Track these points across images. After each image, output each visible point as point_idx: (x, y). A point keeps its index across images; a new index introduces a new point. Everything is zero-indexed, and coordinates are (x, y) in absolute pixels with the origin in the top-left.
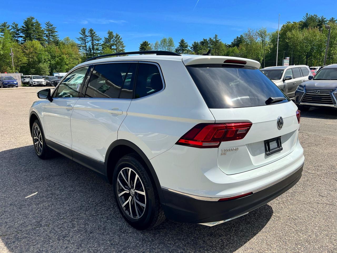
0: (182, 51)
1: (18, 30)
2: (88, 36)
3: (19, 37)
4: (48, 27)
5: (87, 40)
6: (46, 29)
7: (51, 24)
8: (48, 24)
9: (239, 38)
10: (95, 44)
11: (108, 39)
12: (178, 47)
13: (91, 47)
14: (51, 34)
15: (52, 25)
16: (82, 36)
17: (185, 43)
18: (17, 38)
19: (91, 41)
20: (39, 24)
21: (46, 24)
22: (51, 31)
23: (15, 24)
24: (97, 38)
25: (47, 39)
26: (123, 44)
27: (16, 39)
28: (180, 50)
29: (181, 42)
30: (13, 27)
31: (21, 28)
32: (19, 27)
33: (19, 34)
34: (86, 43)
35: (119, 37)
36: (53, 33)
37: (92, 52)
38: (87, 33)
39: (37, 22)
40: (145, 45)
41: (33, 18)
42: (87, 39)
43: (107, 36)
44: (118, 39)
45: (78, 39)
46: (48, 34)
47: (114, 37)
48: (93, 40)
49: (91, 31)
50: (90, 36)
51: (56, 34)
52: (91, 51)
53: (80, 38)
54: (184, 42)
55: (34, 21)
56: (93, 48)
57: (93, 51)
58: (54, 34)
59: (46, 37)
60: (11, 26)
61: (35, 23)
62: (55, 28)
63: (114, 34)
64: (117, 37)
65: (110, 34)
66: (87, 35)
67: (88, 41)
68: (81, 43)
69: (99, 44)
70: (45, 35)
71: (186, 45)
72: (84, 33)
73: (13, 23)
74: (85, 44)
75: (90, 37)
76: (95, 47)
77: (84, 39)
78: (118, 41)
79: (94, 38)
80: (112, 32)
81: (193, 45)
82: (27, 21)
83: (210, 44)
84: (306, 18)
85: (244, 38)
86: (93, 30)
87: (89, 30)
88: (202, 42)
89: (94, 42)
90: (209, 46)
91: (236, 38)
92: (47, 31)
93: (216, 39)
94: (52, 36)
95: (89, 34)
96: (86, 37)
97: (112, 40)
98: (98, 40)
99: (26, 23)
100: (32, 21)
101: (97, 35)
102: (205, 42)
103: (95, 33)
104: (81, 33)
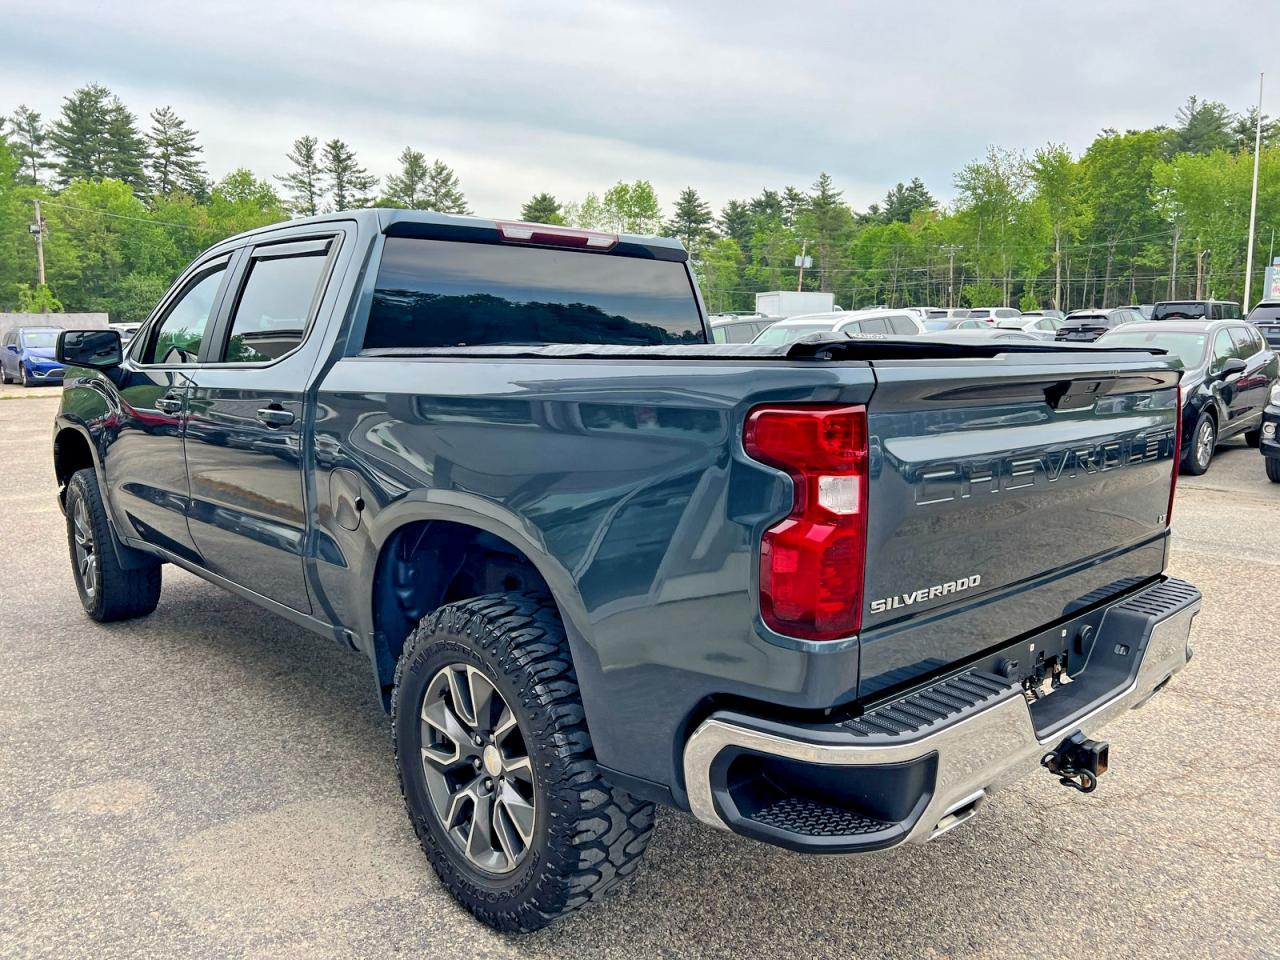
0: (686, 236)
1: (38, 140)
2: (320, 171)
3: (43, 165)
4: (161, 128)
5: (318, 185)
6: (155, 136)
7: (174, 117)
8: (162, 117)
9: (907, 189)
10: (349, 203)
11: (402, 181)
12: (672, 221)
15: (181, 123)
16: (297, 169)
17: (700, 206)
18: (31, 172)
19: (336, 190)
20: (128, 117)
21: (157, 116)
22: (178, 146)
23: (28, 112)
24: (357, 178)
25: (158, 175)
26: (465, 203)
27: (29, 176)
28: (679, 231)
29: (684, 199)
30: (19, 125)
31: (50, 129)
32: (45, 124)
33: (42, 157)
34: (316, 198)
35: (449, 176)
36: (183, 155)
38: (321, 159)
39: (119, 110)
40: (545, 211)
41: (102, 93)
42: (318, 179)
43: (399, 170)
44: (445, 182)
45: (283, 179)
46: (162, 157)
47: (428, 175)
48: (341, 187)
49: (336, 147)
50: (331, 171)
51: (196, 157)
53: (294, 177)
54: (696, 200)
55: (106, 103)
58: (185, 159)
59: (150, 169)
60: (11, 120)
61: (112, 111)
62: (194, 134)
63: (429, 163)
64: (440, 173)
65: (414, 163)
66: (320, 167)
67: (320, 190)
68: (297, 198)
69: (367, 200)
70: (150, 162)
71: (703, 212)
72: (309, 157)
73: (19, 110)
74: (312, 199)
75: (333, 175)
77: (304, 183)
78: (443, 191)
79: (345, 179)
80: (422, 156)
81: (727, 214)
82: (78, 102)
83: (789, 211)
84: (1188, 113)
85: (925, 191)
86: (343, 144)
87: (329, 145)
88: (758, 204)
89: (346, 194)
90: (786, 219)
91: (895, 189)
92: (160, 144)
93: (823, 192)
94: (176, 164)
95: (328, 163)
96: (313, 173)
97: (420, 186)
98: (364, 186)
99: (74, 112)
100: (99, 105)
101: (360, 167)
102: (770, 203)
103: (353, 157)
104: (296, 155)
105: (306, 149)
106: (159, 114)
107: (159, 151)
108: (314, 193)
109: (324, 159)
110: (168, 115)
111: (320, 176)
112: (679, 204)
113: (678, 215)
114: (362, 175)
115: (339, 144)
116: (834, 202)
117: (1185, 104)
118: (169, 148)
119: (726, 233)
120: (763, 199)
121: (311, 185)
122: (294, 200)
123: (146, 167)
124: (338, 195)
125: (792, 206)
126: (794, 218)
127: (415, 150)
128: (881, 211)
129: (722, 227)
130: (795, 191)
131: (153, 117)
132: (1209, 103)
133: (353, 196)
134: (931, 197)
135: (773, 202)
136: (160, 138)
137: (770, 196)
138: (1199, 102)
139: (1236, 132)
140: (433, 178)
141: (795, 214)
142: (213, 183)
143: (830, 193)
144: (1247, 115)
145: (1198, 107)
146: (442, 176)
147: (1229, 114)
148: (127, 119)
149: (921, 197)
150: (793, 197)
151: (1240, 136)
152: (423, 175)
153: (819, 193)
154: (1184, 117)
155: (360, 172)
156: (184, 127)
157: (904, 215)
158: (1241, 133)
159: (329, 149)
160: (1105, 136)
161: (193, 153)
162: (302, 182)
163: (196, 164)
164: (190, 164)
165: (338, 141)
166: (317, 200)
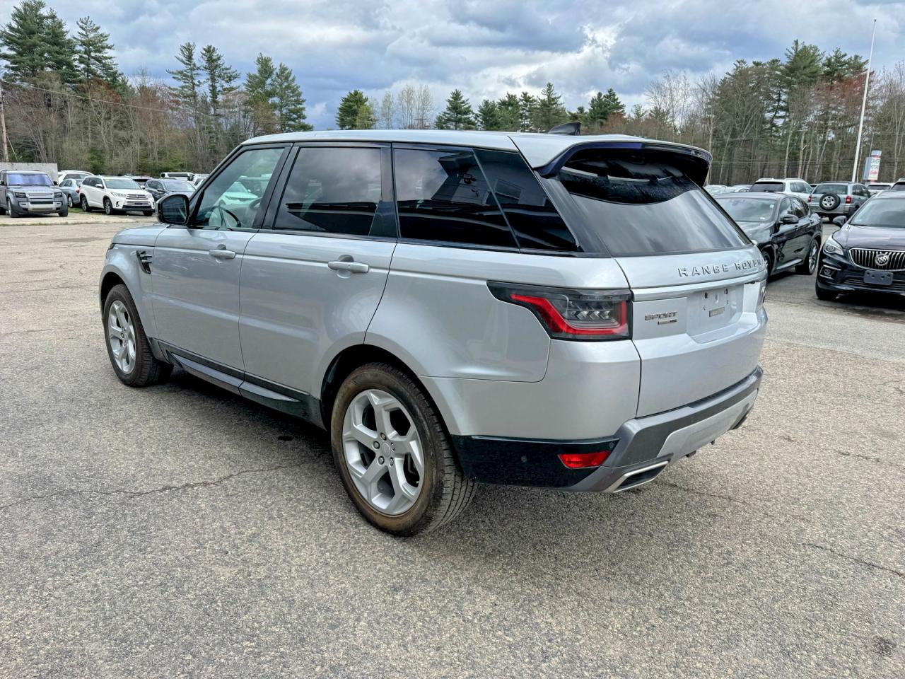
0: (454, 123)
2: (198, 68)
4: (84, 32)
5: (197, 78)
6: (80, 38)
7: (93, 25)
8: (84, 24)
9: (604, 96)
10: (219, 91)
11: (257, 77)
12: (445, 113)
13: (209, 99)
14: (93, 54)
16: (183, 67)
17: (463, 102)
19: (210, 83)
20: (60, 23)
21: (81, 24)
22: (95, 45)
24: (225, 73)
25: (82, 66)
26: (301, 93)
28: (449, 120)
29: (452, 98)
31: (3, 30)
34: (196, 87)
35: (290, 73)
36: (100, 52)
37: (212, 111)
38: (199, 59)
39: (53, 17)
40: (356, 102)
41: (41, 5)
42: (198, 74)
43: (255, 70)
44: (287, 78)
45: (173, 73)
46: (85, 53)
47: (274, 73)
48: (213, 80)
49: (209, 50)
50: (206, 68)
51: (108, 53)
52: (208, 109)
53: (181, 73)
54: (461, 97)
55: (44, 12)
56: (214, 101)
57: (215, 110)
58: (101, 55)
59: (77, 62)
61: (47, 18)
62: (107, 36)
63: (275, 65)
64: (282, 73)
65: (265, 65)
66: (198, 65)
67: (199, 82)
68: (182, 87)
69: (232, 89)
70: (77, 56)
71: (465, 106)
72: (190, 58)
74: (193, 88)
75: (208, 71)
76: (220, 98)
77: (188, 76)
78: (286, 84)
79: (217, 74)
80: (270, 60)
81: (482, 109)
82: (23, 11)
83: (524, 109)
84: (793, 52)
85: (616, 97)
86: (214, 48)
87: (204, 49)
88: (503, 103)
89: (217, 85)
90: (521, 115)
91: (596, 96)
92: (83, 44)
93: (549, 96)
94: (96, 58)
95: (204, 63)
96: (194, 70)
97: (269, 81)
98: (230, 79)
99: (21, 19)
100: (39, 13)
101: (226, 66)
102: (510, 102)
103: (222, 58)
104: (182, 57)
105: (188, 51)
106: (82, 22)
107: (82, 49)
108: (194, 84)
109: (202, 60)
110: (89, 23)
111: (199, 72)
112: (449, 101)
113: (449, 109)
114: (228, 71)
115: (211, 49)
116: (556, 103)
117: (791, 45)
118: (91, 47)
119: (482, 123)
120: (507, 99)
121: (192, 78)
122: (180, 89)
123: (74, 60)
124: (212, 86)
125: (526, 105)
126: (527, 114)
127: (265, 55)
128: (586, 110)
129: (479, 119)
130: (528, 95)
131: (78, 24)
132: (807, 44)
133: (222, 86)
134: (620, 103)
135: (512, 102)
136: (84, 39)
137: (511, 97)
138: (799, 43)
139: (824, 65)
140: (278, 76)
141: (528, 111)
142: (122, 74)
143: (553, 97)
144: (833, 54)
145: (800, 48)
146: (284, 74)
147: (820, 52)
148: (60, 25)
149: (614, 102)
150: (526, 98)
151: (826, 69)
152: (271, 73)
153: (546, 97)
154: (790, 54)
155: (227, 69)
156: (100, 32)
157: (601, 114)
158: (828, 66)
159: (204, 52)
160: (738, 65)
161: (107, 50)
162: (185, 75)
163: (110, 58)
164: (106, 58)
165: (211, 47)
166: (197, 89)
